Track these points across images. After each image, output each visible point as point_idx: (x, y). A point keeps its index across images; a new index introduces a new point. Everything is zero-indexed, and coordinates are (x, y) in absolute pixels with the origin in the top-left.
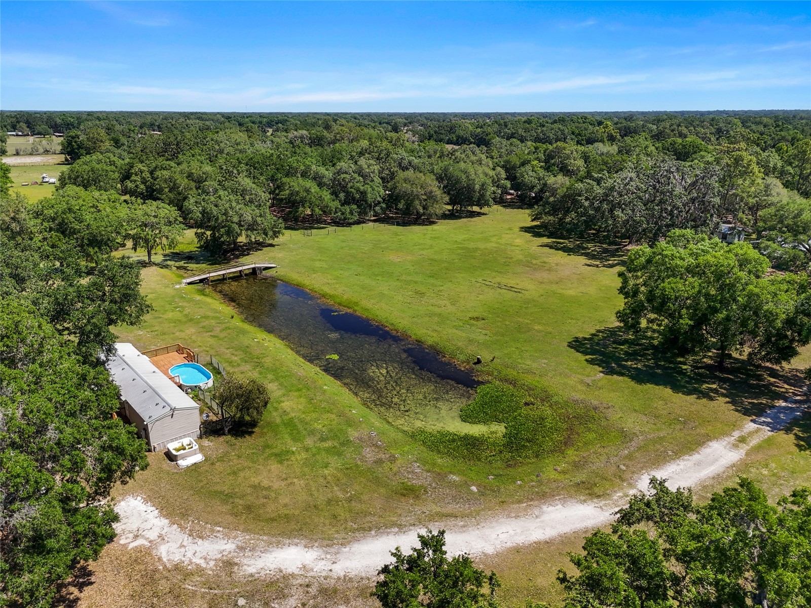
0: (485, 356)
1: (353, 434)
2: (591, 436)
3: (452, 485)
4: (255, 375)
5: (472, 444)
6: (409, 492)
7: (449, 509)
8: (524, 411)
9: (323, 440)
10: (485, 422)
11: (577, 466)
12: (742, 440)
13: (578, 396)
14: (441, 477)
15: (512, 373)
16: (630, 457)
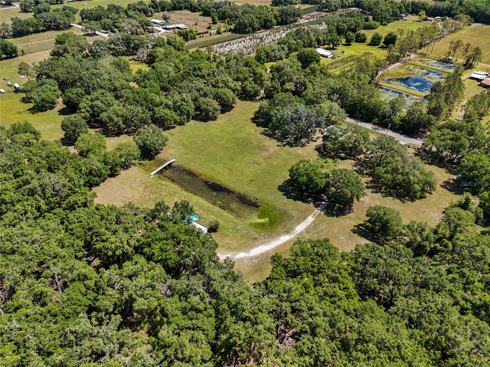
0: (258, 197)
1: (239, 227)
2: (286, 218)
3: (263, 236)
4: (215, 219)
5: (262, 225)
6: (256, 239)
7: (264, 241)
8: (271, 213)
9: (233, 230)
10: (264, 218)
11: (284, 227)
12: (314, 215)
13: (282, 207)
14: (260, 234)
15: (266, 202)
16: (294, 223)
